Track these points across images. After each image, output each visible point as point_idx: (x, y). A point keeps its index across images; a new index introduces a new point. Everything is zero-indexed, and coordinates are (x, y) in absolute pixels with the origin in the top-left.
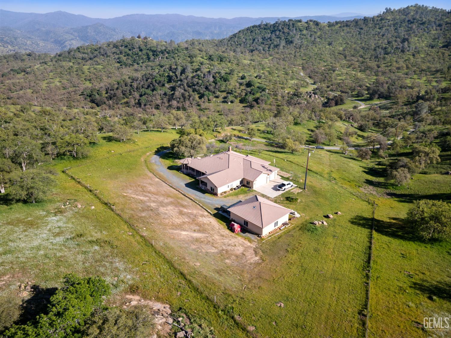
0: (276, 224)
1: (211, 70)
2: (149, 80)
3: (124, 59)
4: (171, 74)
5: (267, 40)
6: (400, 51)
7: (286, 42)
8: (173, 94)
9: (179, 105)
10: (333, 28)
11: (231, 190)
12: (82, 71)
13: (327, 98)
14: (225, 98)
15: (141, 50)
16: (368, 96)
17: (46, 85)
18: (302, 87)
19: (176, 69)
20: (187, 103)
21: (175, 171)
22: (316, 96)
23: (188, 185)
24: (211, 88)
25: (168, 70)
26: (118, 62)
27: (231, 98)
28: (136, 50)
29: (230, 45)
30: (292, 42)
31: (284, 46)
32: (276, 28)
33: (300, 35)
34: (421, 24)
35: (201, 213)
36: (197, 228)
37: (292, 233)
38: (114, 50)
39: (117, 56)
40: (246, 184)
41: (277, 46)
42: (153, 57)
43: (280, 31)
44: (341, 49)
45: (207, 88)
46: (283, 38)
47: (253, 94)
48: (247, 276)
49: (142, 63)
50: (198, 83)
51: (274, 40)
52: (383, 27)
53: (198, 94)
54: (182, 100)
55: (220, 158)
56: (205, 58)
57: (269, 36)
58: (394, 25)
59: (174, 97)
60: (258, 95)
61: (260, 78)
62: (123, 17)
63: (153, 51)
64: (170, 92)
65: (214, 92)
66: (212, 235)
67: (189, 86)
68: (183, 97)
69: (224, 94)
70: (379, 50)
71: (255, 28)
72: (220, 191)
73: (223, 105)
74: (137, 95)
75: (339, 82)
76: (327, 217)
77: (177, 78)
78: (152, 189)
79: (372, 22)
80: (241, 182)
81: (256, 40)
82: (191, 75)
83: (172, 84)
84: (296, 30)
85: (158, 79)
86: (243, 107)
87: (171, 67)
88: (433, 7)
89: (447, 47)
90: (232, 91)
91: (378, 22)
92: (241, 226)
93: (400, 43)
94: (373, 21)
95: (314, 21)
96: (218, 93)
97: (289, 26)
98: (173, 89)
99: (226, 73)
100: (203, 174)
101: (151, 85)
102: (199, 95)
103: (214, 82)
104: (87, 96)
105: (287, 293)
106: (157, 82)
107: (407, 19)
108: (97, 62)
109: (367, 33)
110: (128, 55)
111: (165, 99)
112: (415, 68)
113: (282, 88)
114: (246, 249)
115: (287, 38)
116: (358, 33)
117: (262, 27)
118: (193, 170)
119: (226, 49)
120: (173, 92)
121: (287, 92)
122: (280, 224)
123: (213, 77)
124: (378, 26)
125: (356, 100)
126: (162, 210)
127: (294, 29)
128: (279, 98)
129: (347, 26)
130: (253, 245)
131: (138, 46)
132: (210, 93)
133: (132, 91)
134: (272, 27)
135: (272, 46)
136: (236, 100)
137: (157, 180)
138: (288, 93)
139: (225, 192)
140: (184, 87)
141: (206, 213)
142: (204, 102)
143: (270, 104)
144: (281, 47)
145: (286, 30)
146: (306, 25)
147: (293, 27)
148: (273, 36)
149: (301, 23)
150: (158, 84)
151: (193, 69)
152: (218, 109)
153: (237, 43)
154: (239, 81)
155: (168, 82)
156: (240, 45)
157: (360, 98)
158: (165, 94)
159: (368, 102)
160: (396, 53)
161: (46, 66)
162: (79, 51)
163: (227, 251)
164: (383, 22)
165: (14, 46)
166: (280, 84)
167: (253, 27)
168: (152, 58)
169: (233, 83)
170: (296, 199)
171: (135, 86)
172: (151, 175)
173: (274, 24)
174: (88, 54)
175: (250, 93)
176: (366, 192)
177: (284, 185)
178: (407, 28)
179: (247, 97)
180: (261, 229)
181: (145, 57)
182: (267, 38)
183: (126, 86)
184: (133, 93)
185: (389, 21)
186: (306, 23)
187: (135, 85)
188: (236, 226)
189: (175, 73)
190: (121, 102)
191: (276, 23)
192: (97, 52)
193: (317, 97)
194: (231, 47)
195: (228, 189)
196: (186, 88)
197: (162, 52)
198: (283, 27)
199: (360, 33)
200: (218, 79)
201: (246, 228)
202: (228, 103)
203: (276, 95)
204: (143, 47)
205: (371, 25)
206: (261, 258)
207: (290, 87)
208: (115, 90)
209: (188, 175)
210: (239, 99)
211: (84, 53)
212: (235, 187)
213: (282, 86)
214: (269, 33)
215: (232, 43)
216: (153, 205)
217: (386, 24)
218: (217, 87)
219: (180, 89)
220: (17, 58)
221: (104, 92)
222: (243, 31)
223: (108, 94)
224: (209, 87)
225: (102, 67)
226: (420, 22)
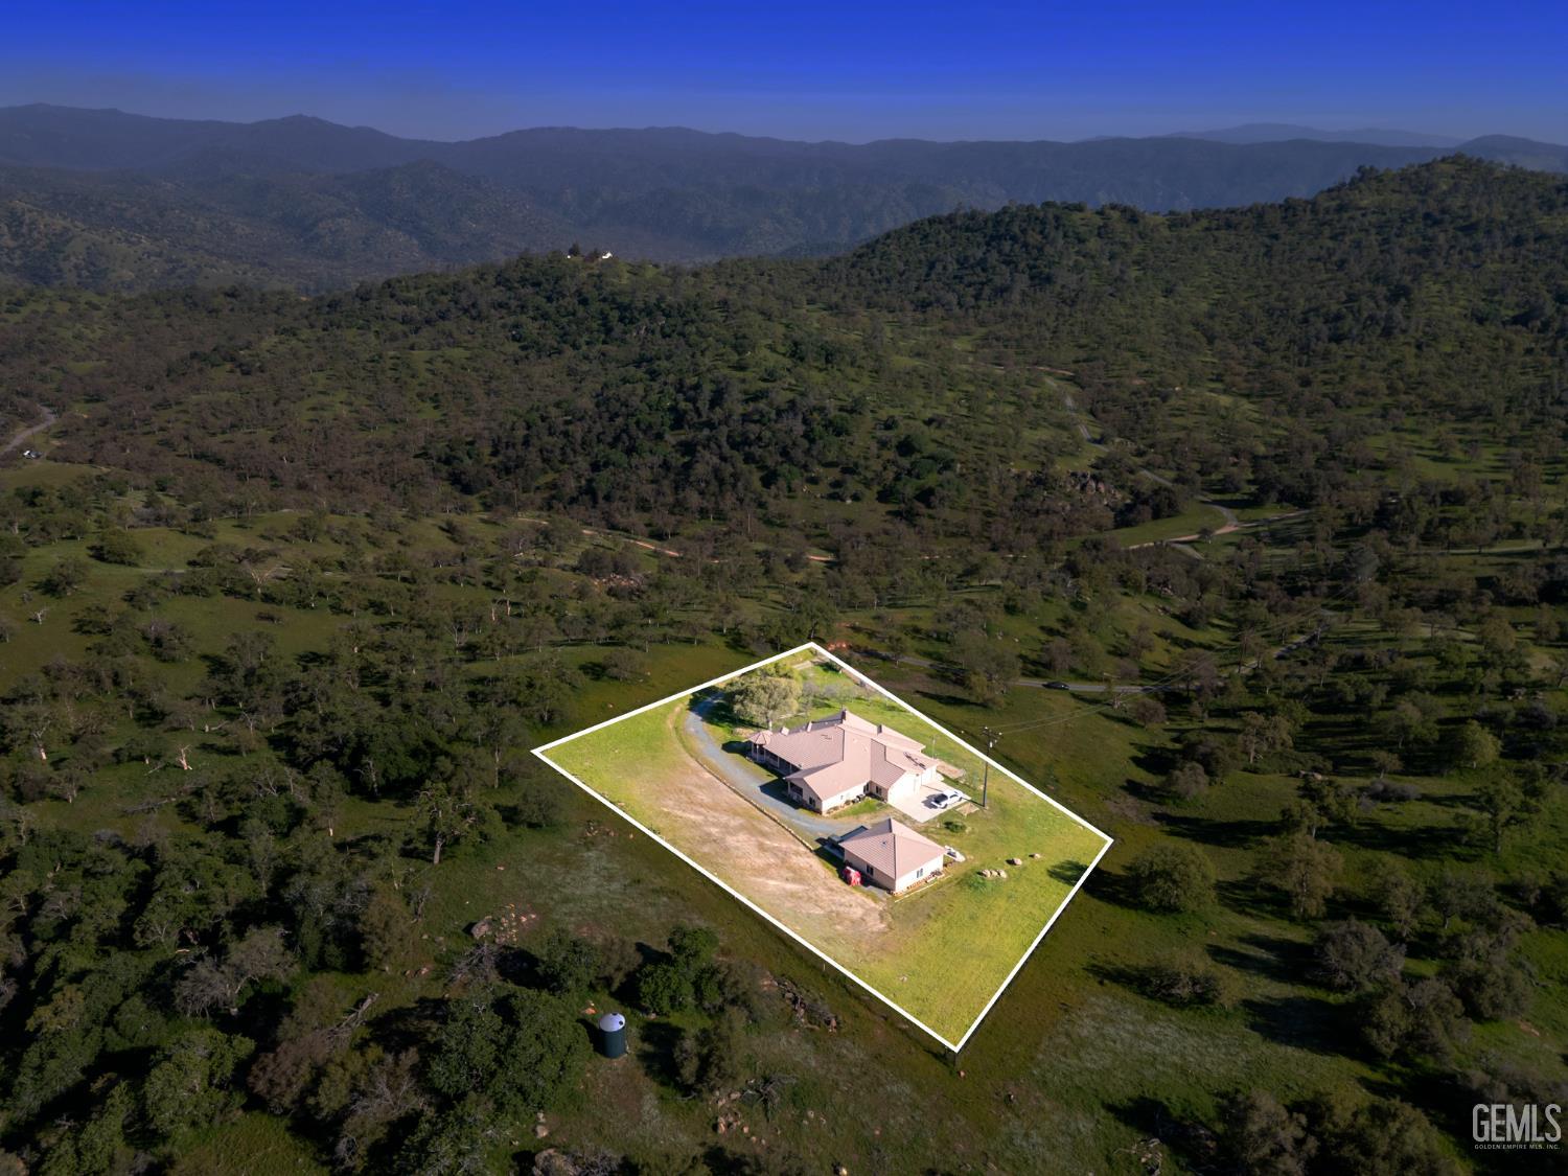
0: (920, 873)
1: (798, 398)
2: (619, 421)
3: (531, 328)
4: (683, 405)
5: (972, 267)
6: (1379, 331)
7: (1032, 278)
8: (687, 467)
9: (705, 504)
10: (1184, 232)
11: (847, 803)
12: (408, 367)
13: (1132, 493)
14: (837, 484)
15: (584, 302)
16: (1253, 488)
17: (311, 415)
18: (1061, 453)
19: (697, 387)
20: (729, 501)
21: (737, 756)
22: (1101, 486)
23: (765, 789)
24: (798, 454)
25: (672, 390)
26: (514, 339)
27: (851, 484)
28: (570, 302)
29: (855, 281)
30: (1049, 279)
31: (1024, 293)
32: (1002, 230)
33: (1078, 253)
34: (1462, 229)
35: (794, 847)
36: (791, 875)
37: (944, 889)
38: (498, 294)
39: (511, 320)
40: (875, 793)
41: (1002, 291)
42: (622, 326)
43: (1014, 239)
44: (1204, 306)
45: (785, 453)
46: (1022, 266)
47: (918, 477)
48: (864, 946)
49: (588, 343)
50: (759, 438)
51: (994, 268)
52: (1343, 234)
53: (762, 468)
54: (714, 487)
55: (827, 737)
56: (782, 349)
57: (980, 254)
58: (1380, 228)
59: (692, 479)
60: (931, 480)
61: (939, 427)
62: (507, 136)
63: (622, 308)
64: (678, 460)
65: (805, 467)
66: (815, 889)
67: (734, 446)
68: (716, 477)
69: (834, 474)
70: (1318, 325)
71: (936, 226)
72: (826, 806)
73: (829, 509)
74: (583, 464)
75: (1175, 435)
76: (1011, 862)
77: (700, 415)
78: (703, 797)
79: (1309, 216)
80: (866, 788)
81: (939, 267)
82: (739, 409)
83: (685, 435)
84: (1065, 236)
85: (645, 418)
86: (889, 513)
87: (681, 382)
88: (1514, 167)
89: (1525, 324)
90: (856, 465)
91: (1328, 217)
92: (862, 874)
93: (1384, 303)
94: (1314, 211)
95: (1124, 211)
96: (818, 470)
97: (1043, 223)
98: (688, 448)
99: (841, 409)
100: (796, 769)
101: (624, 436)
102: (761, 474)
103: (805, 436)
104: (439, 460)
105: (915, 967)
106: (643, 426)
107: (1422, 210)
108: (450, 335)
109: (1291, 251)
110: (545, 316)
111: (666, 482)
112: (1412, 398)
113: (1003, 459)
114: (868, 912)
115: (1035, 267)
116: (1263, 250)
117: (959, 223)
118: (775, 757)
119: (844, 297)
120: (687, 459)
121: (1014, 471)
122: (927, 873)
123: (805, 421)
124: (1327, 231)
125: (1216, 502)
126: (731, 840)
127: (1061, 234)
128: (993, 490)
129: (1229, 226)
130: (880, 907)
131: (573, 290)
132: (795, 470)
133: (568, 450)
134: (990, 224)
135: (987, 291)
136: (867, 493)
137: (707, 775)
138: (1019, 477)
139: (835, 808)
140: (720, 447)
141: (803, 849)
142: (776, 497)
143: (966, 509)
144: (1016, 296)
145: (1034, 238)
146: (1098, 221)
147: (1057, 228)
148: (993, 257)
149: (1080, 215)
150: (645, 432)
151: (745, 392)
152: (816, 519)
153: (877, 277)
154: (879, 434)
155: (672, 428)
156: (888, 281)
157: (1227, 497)
158: (666, 465)
159: (1251, 513)
160: (1367, 339)
161: (294, 342)
162: (392, 296)
163: (838, 914)
164: (1345, 216)
165: (156, 240)
166: (996, 445)
167: (931, 222)
168: (618, 328)
169: (862, 440)
170: (963, 828)
171: (579, 436)
172: (694, 764)
173: (997, 215)
174: (419, 304)
175: (909, 473)
176: (1114, 811)
177: (944, 797)
178: (1421, 242)
179: (899, 486)
180: (893, 881)
181: (595, 326)
182: (972, 261)
183: (551, 434)
184: (572, 459)
185: (1364, 215)
186: (1098, 213)
187: (577, 431)
188: (854, 874)
189: (693, 401)
190: (536, 484)
191: (1005, 211)
192: (444, 299)
193: (1103, 490)
194: (860, 289)
195: (842, 802)
196: (726, 449)
197: (649, 312)
198: (1024, 225)
199: (1268, 253)
200: (818, 429)
201: (869, 878)
202: (843, 500)
203: (984, 481)
204: (590, 292)
205: (1305, 227)
206: (890, 927)
207: (1025, 457)
208: (519, 447)
209: (764, 765)
210: (876, 488)
211: (406, 302)
212: (853, 797)
213: (1002, 451)
214: (979, 245)
215: (863, 273)
216: (714, 830)
217: (1354, 225)
218: (815, 453)
219: (707, 454)
220: (196, 305)
221: (488, 450)
222: (898, 234)
223: (501, 457)
224: (792, 453)
225: (468, 354)
226: (1461, 222)
